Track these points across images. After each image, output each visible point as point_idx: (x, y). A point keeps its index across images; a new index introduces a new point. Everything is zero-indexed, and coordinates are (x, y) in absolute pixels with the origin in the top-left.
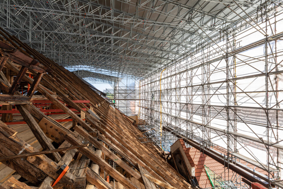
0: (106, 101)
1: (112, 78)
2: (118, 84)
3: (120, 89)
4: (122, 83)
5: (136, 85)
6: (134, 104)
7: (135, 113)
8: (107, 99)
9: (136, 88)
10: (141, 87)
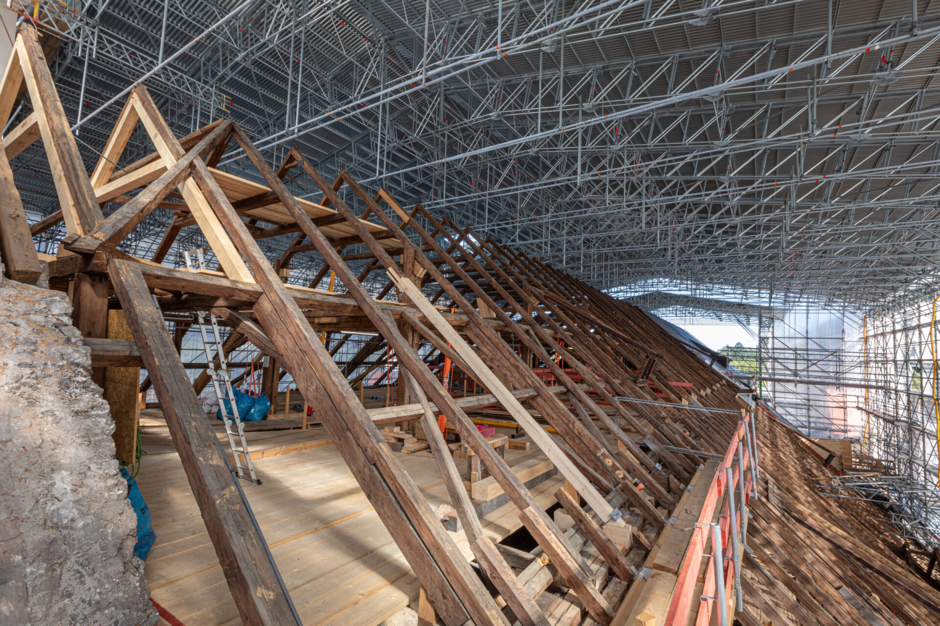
0: (727, 381)
1: (749, 310)
2: (771, 329)
3: (778, 344)
4: (787, 327)
5: (846, 331)
6: (841, 399)
7: (845, 431)
8: (731, 377)
9: (848, 344)
10: (872, 341)
